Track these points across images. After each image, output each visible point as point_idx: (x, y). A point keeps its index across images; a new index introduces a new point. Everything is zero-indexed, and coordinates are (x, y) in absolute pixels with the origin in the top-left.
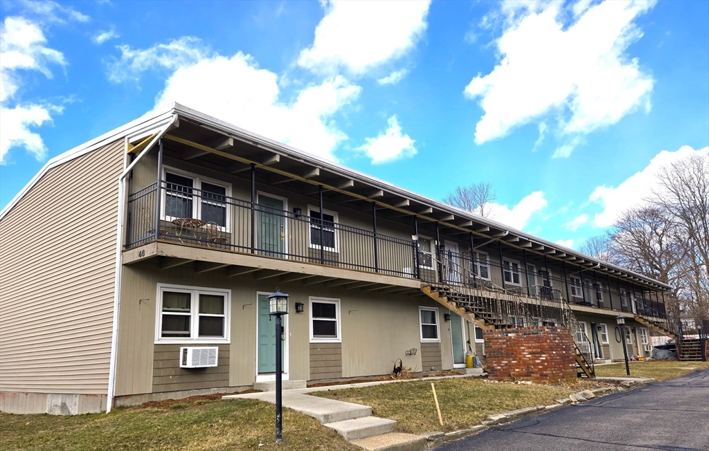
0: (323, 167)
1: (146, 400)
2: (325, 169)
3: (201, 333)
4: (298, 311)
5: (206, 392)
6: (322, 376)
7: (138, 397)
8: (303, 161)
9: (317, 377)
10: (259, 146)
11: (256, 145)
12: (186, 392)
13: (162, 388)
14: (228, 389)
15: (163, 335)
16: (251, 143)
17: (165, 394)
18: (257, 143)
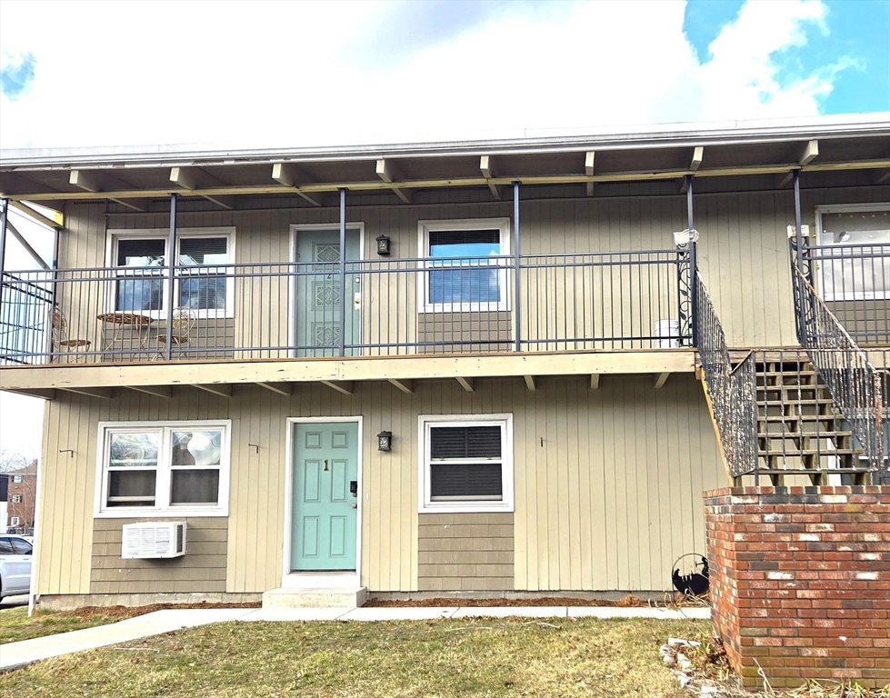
0: (285, 158)
1: (81, 604)
2: (292, 160)
3: (175, 498)
4: (388, 450)
5: (182, 598)
6: (455, 585)
7: (70, 599)
8: (233, 163)
9: (438, 584)
10: (127, 166)
11: (120, 167)
12: (148, 596)
13: (107, 588)
14: (225, 596)
15: (110, 504)
16: (111, 167)
17: (112, 597)
18: (123, 163)
